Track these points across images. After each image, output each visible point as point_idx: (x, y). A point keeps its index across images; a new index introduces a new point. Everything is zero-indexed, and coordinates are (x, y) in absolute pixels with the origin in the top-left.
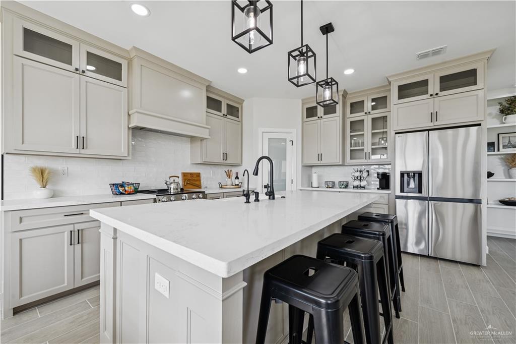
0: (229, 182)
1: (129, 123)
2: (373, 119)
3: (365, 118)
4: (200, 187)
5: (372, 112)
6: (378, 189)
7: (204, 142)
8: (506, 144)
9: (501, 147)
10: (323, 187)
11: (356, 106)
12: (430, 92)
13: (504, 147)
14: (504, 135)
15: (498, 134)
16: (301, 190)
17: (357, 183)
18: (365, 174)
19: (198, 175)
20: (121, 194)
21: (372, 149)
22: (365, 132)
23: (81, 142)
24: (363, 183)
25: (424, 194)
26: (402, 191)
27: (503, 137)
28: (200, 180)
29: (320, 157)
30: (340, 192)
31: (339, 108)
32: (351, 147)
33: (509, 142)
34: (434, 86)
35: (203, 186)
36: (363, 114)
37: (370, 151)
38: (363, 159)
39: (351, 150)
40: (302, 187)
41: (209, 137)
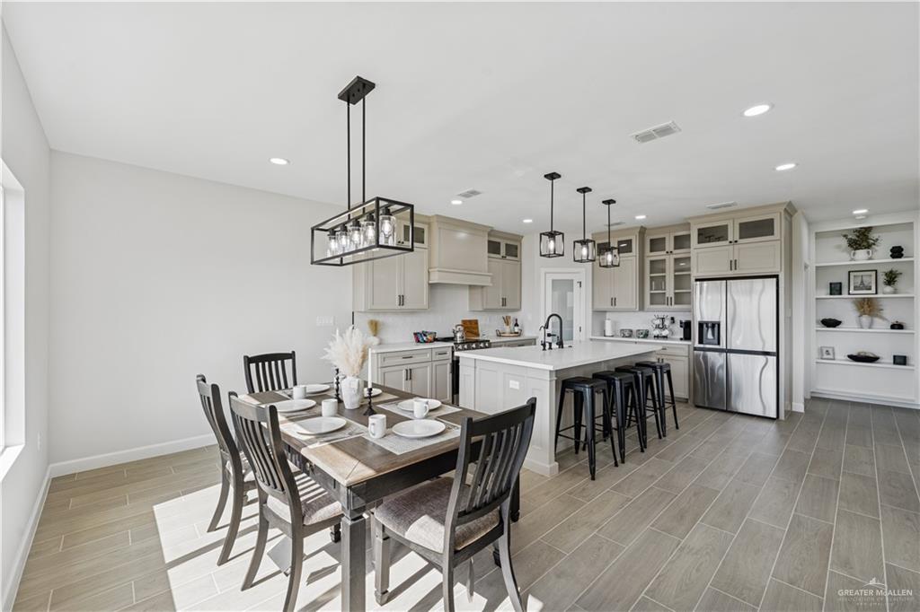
0: (507, 329)
1: (429, 279)
2: (676, 260)
3: (667, 257)
4: (478, 335)
5: (675, 252)
6: (681, 339)
7: (485, 289)
8: (858, 285)
9: (852, 287)
10: (618, 336)
11: (657, 244)
12: (730, 238)
13: (855, 288)
14: (855, 274)
15: (849, 272)
16: (591, 340)
17: (657, 332)
18: (667, 323)
19: (476, 322)
20: (425, 342)
21: (675, 293)
22: (667, 274)
23: (402, 300)
24: (665, 333)
25: (723, 346)
26: (701, 342)
27: (855, 276)
28: (477, 328)
29: (614, 302)
30: (636, 343)
31: (635, 246)
32: (651, 289)
33: (862, 282)
34: (733, 233)
35: (481, 333)
36: (665, 253)
37: (673, 295)
38: (664, 304)
39: (651, 294)
40: (592, 335)
41: (491, 285)
